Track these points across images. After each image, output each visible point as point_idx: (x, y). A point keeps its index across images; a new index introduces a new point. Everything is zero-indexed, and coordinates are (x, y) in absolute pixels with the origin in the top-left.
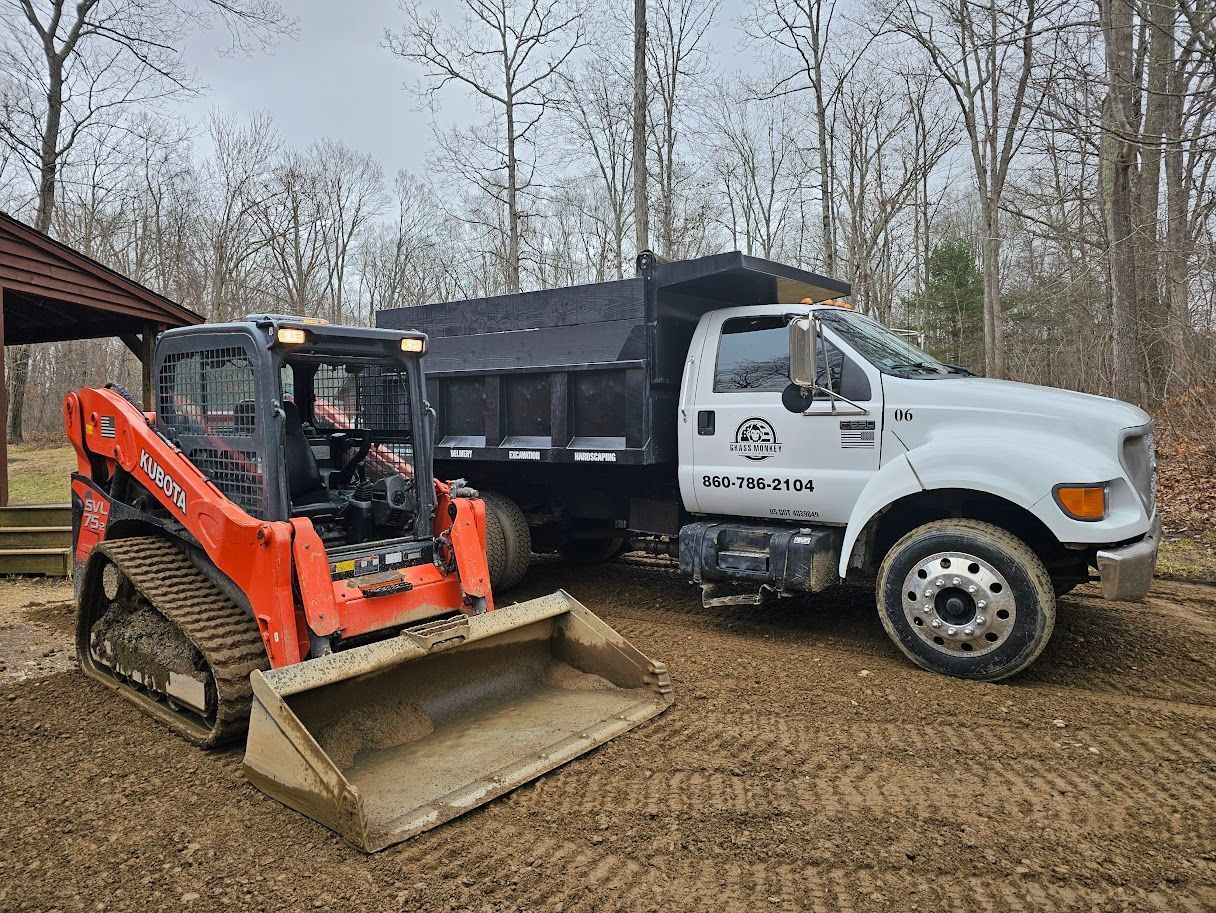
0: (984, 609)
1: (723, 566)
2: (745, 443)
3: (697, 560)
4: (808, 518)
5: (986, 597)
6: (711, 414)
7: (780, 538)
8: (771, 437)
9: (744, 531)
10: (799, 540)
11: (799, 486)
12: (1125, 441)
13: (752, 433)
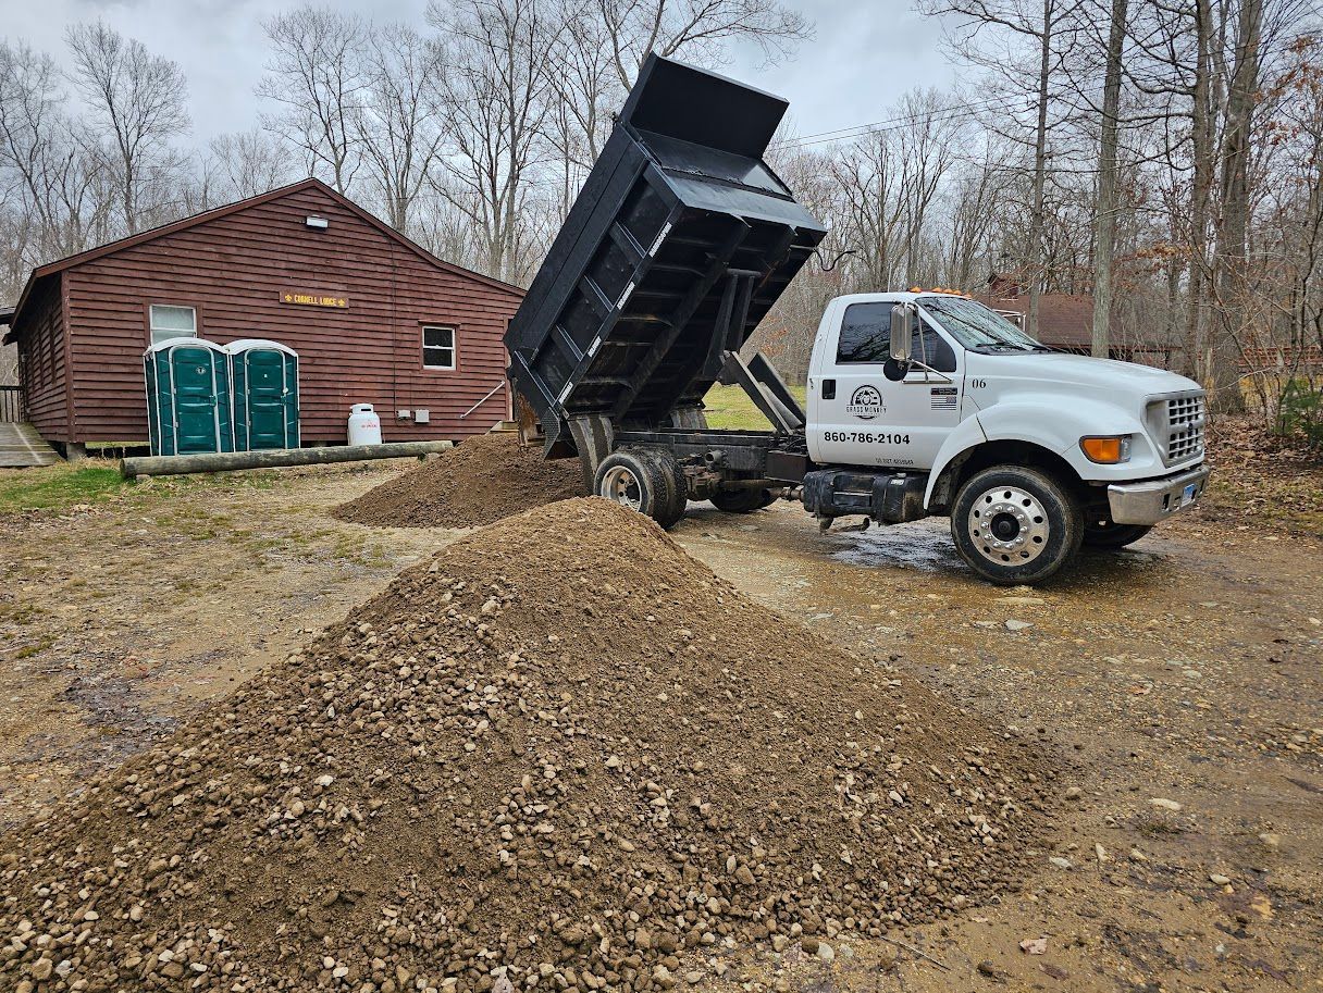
0: (1025, 532)
1: (837, 503)
2: (860, 406)
3: (816, 498)
4: (905, 466)
5: (1028, 525)
6: (832, 382)
7: (880, 480)
8: (878, 401)
9: (856, 476)
10: (895, 482)
11: (898, 439)
12: (1147, 406)
13: (863, 397)
